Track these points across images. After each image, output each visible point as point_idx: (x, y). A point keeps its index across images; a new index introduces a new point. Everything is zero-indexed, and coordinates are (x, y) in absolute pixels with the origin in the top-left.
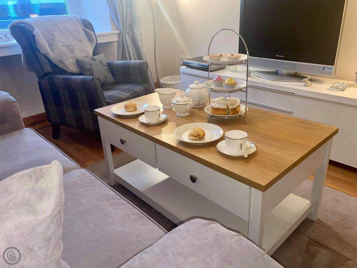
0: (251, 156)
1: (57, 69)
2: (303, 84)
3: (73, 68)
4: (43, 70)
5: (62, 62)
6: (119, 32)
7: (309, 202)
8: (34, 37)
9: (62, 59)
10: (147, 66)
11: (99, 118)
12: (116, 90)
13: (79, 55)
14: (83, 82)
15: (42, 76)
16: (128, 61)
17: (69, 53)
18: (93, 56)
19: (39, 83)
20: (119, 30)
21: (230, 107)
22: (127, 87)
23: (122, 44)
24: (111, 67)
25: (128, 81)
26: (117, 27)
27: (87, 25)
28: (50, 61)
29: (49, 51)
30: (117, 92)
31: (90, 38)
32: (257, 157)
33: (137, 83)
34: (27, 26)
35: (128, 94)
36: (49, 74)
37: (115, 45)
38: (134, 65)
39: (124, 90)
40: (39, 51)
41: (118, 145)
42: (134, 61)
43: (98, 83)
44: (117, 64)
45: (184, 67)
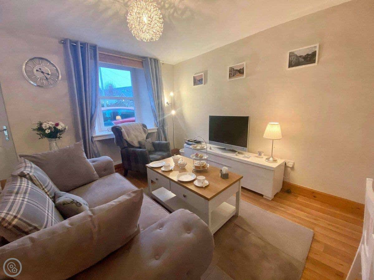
0: (206, 187)
1: (130, 145)
2: (235, 154)
3: (136, 144)
4: (123, 145)
5: (132, 142)
6: (158, 128)
7: (235, 207)
8: (121, 132)
9: (133, 141)
10: (170, 145)
11: (148, 168)
12: (155, 154)
13: (140, 139)
14: (141, 152)
15: (123, 148)
16: (161, 142)
17: (135, 138)
18: (146, 139)
19: (121, 152)
20: (157, 127)
21: (202, 166)
22: (160, 153)
23: (158, 133)
24: (154, 144)
25: (160, 150)
26: (157, 125)
27: (144, 126)
28: (127, 142)
29: (127, 137)
30: (155, 155)
31: (145, 131)
32: (209, 187)
33: (164, 151)
34: (119, 128)
35: (160, 157)
36: (126, 147)
37: (156, 133)
38: (163, 144)
39: (159, 155)
40: (123, 137)
41: (154, 180)
42: (164, 142)
43: (147, 152)
44: (156, 143)
45: (186, 144)
